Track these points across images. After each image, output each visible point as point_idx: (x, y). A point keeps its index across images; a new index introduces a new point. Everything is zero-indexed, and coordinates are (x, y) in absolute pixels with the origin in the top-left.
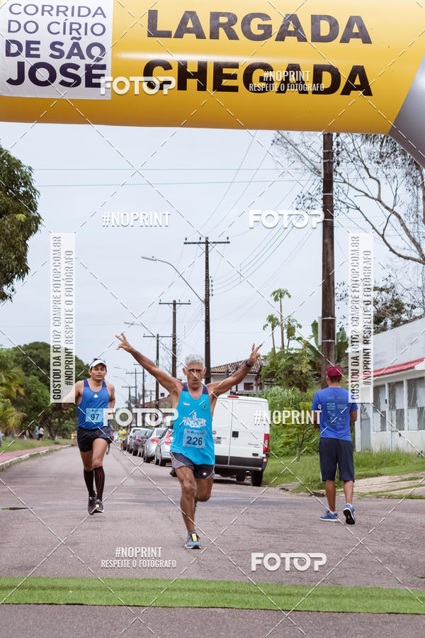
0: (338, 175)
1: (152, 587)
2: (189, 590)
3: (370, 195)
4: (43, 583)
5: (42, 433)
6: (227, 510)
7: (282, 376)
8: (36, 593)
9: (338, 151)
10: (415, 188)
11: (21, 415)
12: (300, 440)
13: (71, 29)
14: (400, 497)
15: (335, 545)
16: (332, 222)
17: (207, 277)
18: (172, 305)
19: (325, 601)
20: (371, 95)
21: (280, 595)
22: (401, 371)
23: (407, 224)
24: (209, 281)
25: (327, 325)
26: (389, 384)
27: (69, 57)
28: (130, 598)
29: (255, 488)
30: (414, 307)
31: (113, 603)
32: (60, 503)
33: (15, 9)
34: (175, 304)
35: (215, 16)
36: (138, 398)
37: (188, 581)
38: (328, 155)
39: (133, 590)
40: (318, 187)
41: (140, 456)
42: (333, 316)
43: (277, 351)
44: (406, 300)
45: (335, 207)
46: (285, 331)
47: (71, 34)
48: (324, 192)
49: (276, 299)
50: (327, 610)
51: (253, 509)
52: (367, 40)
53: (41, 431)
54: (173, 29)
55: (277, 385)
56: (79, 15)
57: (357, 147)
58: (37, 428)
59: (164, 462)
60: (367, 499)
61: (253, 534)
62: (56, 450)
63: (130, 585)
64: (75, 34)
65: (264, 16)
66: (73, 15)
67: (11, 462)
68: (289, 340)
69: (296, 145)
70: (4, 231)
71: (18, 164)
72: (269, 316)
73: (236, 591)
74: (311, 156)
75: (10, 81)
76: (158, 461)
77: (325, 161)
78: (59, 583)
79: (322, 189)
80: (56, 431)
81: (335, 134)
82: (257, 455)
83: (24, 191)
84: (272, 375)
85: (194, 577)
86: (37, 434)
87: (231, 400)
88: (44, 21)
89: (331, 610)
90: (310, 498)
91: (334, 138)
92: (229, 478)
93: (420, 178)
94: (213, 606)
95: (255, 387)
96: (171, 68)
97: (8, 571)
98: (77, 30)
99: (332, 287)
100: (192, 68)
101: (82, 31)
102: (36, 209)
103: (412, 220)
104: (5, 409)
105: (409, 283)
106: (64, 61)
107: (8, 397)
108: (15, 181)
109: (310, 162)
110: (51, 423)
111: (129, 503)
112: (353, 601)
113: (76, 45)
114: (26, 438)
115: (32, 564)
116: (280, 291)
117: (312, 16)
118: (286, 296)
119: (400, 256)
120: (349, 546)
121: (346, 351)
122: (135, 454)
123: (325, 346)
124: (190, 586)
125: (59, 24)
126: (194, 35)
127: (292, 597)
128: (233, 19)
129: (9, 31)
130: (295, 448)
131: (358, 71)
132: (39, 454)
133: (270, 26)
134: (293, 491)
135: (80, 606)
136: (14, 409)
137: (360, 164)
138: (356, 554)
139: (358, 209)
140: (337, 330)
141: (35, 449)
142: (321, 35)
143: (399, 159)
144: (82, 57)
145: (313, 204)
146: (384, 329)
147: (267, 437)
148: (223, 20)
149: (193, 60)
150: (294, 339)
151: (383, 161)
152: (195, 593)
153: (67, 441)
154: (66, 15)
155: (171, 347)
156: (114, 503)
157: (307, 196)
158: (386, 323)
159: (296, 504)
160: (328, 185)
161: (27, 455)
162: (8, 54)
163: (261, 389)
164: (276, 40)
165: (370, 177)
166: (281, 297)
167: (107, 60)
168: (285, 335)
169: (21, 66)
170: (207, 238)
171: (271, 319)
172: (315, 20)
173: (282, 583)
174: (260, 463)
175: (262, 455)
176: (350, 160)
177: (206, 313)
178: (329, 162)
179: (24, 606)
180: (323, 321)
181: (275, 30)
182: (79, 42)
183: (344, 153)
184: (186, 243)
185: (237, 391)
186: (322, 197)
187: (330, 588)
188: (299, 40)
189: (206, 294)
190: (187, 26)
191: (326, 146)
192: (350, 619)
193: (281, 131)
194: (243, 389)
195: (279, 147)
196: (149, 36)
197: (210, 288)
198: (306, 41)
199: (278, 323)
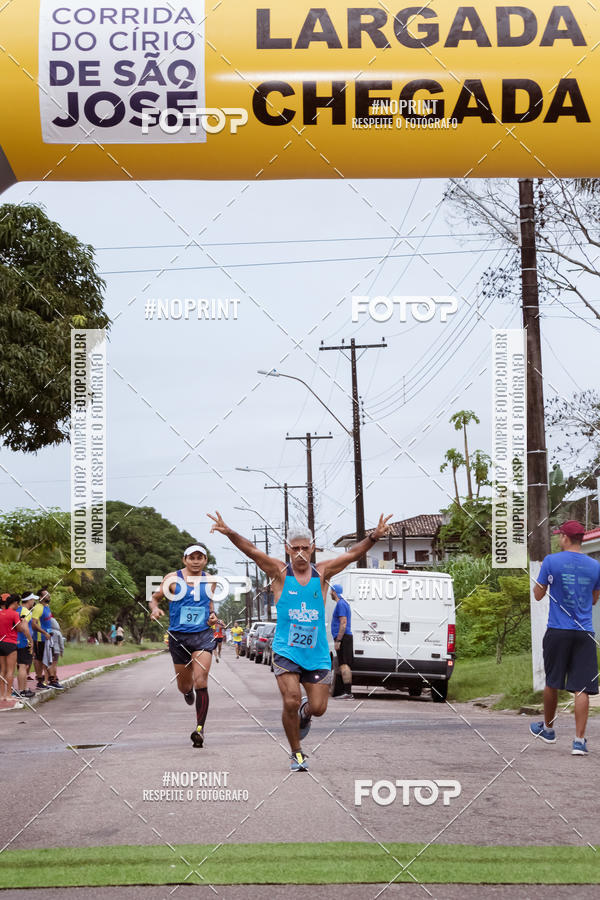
0: (543, 241)
1: (292, 855)
2: (347, 858)
3: (591, 268)
4: (132, 855)
5: (121, 635)
6: (397, 738)
7: (471, 539)
8: (122, 869)
9: (541, 205)
11: (89, 608)
12: (501, 632)
13: (145, 42)
15: (559, 784)
16: (537, 311)
17: (355, 397)
18: (305, 441)
19: (547, 867)
20: (589, 121)
21: (480, 861)
24: (358, 403)
25: (536, 462)
27: (142, 83)
28: (261, 871)
29: (438, 704)
31: (236, 881)
32: (151, 736)
33: (61, 16)
34: (309, 438)
35: (354, 14)
36: (259, 578)
37: (344, 844)
38: (527, 212)
39: (265, 860)
40: (514, 260)
41: (265, 663)
42: (545, 449)
43: (462, 502)
45: (540, 288)
46: (473, 472)
47: (144, 49)
48: (523, 266)
49: (458, 426)
50: (551, 882)
51: (435, 736)
52: (579, 41)
53: (120, 631)
54: (294, 35)
55: (464, 552)
56: (155, 22)
57: (569, 198)
58: (114, 627)
61: (438, 773)
62: (143, 659)
63: (257, 853)
64: (150, 48)
65: (428, 12)
66: (146, 22)
67: (78, 679)
68: (480, 485)
69: (479, 199)
70: (56, 340)
71: (72, 243)
72: (449, 452)
74: (502, 214)
75: (58, 122)
77: (523, 221)
78: (156, 854)
79: (520, 263)
80: (141, 631)
81: (536, 181)
82: (438, 656)
83: (82, 281)
84: (456, 538)
85: (355, 838)
86: (113, 636)
87: (396, 577)
88: (104, 31)
89: (557, 881)
90: (519, 717)
91: (534, 186)
92: (398, 692)
95: (431, 557)
96: (293, 93)
97: (81, 839)
98: (153, 43)
99: (540, 406)
100: (324, 92)
101: (160, 44)
102: (102, 307)
104: (66, 601)
106: (135, 88)
107: (69, 583)
108: (68, 266)
109: (501, 222)
110: (132, 619)
111: (253, 733)
112: (589, 866)
113: (152, 65)
114: (98, 643)
115: (115, 827)
116: (463, 413)
117: (498, 8)
118: (472, 422)
120: (580, 786)
121: (564, 500)
122: (259, 661)
123: (532, 492)
124: (349, 852)
125: (126, 34)
126: (324, 44)
127: (498, 864)
128: (381, 17)
129: (54, 49)
130: (494, 644)
131: (568, 86)
132: (118, 665)
133: (435, 27)
134: (493, 708)
135: (187, 887)
136: (79, 601)
137: (575, 223)
138: (590, 798)
139: (574, 290)
140: (550, 469)
141: (112, 659)
142: (512, 35)
144: (162, 83)
145: (506, 285)
147: (452, 629)
148: (367, 19)
149: (324, 80)
150: (486, 483)
152: (356, 862)
153: (158, 645)
154: (136, 22)
155: (305, 501)
156: (231, 733)
157: (499, 273)
159: (499, 727)
160: (529, 255)
161: (101, 668)
162: (54, 82)
163: (440, 559)
164: (446, 46)
165: (591, 242)
166: (465, 422)
167: (198, 85)
168: (473, 479)
169: (73, 98)
170: (353, 341)
171: (452, 455)
173: (483, 843)
174: (443, 668)
175: (445, 656)
176: (559, 217)
177: (356, 451)
178: (530, 222)
179: (106, 889)
180: (529, 456)
181: (444, 34)
182: (156, 59)
183: (551, 209)
184: (321, 349)
185: (405, 563)
186: (521, 274)
187: (555, 848)
188: (480, 45)
189: (354, 423)
190: (315, 31)
191: (524, 199)
192: (585, 894)
193: (455, 179)
194: (414, 560)
195: (453, 202)
196: (258, 47)
197: (360, 413)
198: (490, 45)
199: (462, 462)
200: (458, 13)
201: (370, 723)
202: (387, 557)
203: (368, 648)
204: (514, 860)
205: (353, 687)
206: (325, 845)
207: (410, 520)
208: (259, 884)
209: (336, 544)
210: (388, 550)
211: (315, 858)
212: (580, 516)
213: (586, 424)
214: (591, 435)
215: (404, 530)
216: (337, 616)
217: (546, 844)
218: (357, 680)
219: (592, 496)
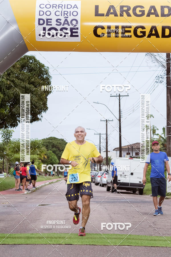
1: (99, 237)
2: (114, 238)
6: (129, 205)
16: (170, 87)
18: (106, 121)
21: (151, 240)
24: (120, 111)
25: (169, 129)
28: (91, 241)
29: (140, 195)
35: (122, 7)
37: (114, 234)
38: (168, 60)
40: (165, 73)
48: (167, 75)
51: (140, 205)
54: (105, 13)
59: (103, 185)
62: (60, 180)
65: (142, 7)
67: (42, 186)
69: (155, 56)
70: (38, 93)
71: (43, 66)
74: (161, 60)
76: (101, 184)
78: (62, 236)
80: (59, 172)
82: (141, 182)
83: (46, 77)
86: (52, 174)
87: (130, 160)
92: (130, 192)
95: (139, 154)
96: (104, 29)
102: (51, 84)
104: (39, 164)
107: (40, 159)
108: (42, 73)
118: (152, 117)
123: (168, 138)
126: (113, 15)
127: (156, 241)
128: (129, 8)
132: (53, 182)
133: (144, 11)
135: (71, 245)
136: (43, 164)
141: (51, 180)
142: (165, 14)
148: (125, 9)
149: (113, 25)
150: (155, 134)
152: (117, 239)
157: (160, 76)
160: (168, 72)
161: (48, 183)
164: (147, 16)
168: (152, 133)
170: (119, 94)
172: (162, 8)
174: (142, 185)
177: (120, 125)
178: (169, 63)
179: (48, 245)
180: (167, 127)
181: (146, 13)
184: (111, 96)
185: (132, 156)
188: (156, 16)
189: (119, 117)
190: (111, 12)
191: (168, 57)
194: (135, 155)
195: (148, 56)
196: (95, 16)
197: (121, 114)
198: (159, 16)
200: (150, 7)
201: (122, 200)
203: (122, 179)
206: (108, 234)
207: (134, 144)
209: (114, 150)
210: (128, 152)
215: (132, 147)
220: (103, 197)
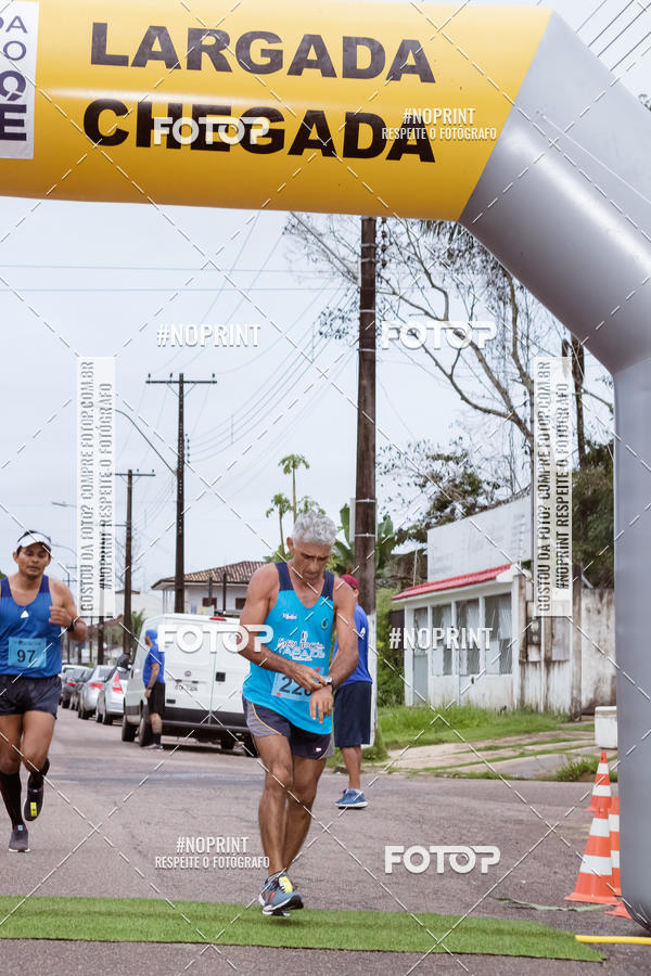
0: (384, 283)
1: (85, 910)
2: (143, 916)
3: (431, 312)
6: (206, 792)
9: (384, 245)
10: (501, 304)
14: (472, 776)
15: (370, 847)
16: (374, 353)
17: (181, 434)
18: (126, 478)
19: (351, 933)
20: (433, 161)
22: (475, 583)
23: (488, 359)
24: (183, 441)
25: (364, 512)
26: (458, 603)
28: (51, 926)
29: (250, 759)
30: (496, 486)
31: (24, 936)
34: (130, 475)
35: (195, 35)
37: (142, 901)
38: (369, 252)
39: (57, 914)
40: (353, 300)
41: (73, 709)
42: (373, 498)
44: (483, 476)
48: (361, 308)
49: (287, 470)
50: (354, 948)
52: (427, 77)
54: (131, 53)
57: (413, 239)
59: (110, 719)
60: (421, 778)
61: (244, 830)
63: (51, 906)
65: (271, 37)
69: (321, 235)
72: (276, 497)
73: (215, 918)
74: (343, 252)
76: (100, 716)
77: (364, 260)
79: (359, 304)
81: (379, 220)
85: (153, 895)
89: (360, 948)
90: (334, 776)
91: (377, 225)
92: (209, 745)
93: (508, 289)
94: (180, 939)
96: (127, 113)
99: (372, 453)
100: (160, 114)
103: (496, 353)
105: (490, 449)
109: (342, 260)
112: (394, 934)
116: (292, 457)
117: (345, 38)
118: (301, 466)
119: (476, 407)
121: (393, 552)
122: (66, 706)
123: (359, 543)
124: (146, 909)
126: (162, 63)
128: (223, 40)
133: (280, 53)
137: (418, 266)
140: (379, 519)
142: (358, 67)
143: (478, 260)
145: (344, 326)
146: (451, 519)
148: (209, 41)
149: (159, 101)
151: (454, 263)
152: (152, 919)
155: (123, 541)
157: (336, 313)
158: (453, 511)
160: (368, 297)
164: (289, 73)
165: (433, 286)
166: (294, 466)
170: (181, 376)
171: (279, 500)
172: (350, 44)
176: (401, 259)
177: (179, 490)
178: (371, 262)
180: (358, 505)
181: (288, 61)
183: (393, 249)
184: (148, 382)
185: (224, 609)
186: (359, 316)
187: (360, 912)
188: (324, 75)
189: (179, 462)
190: (153, 49)
191: (367, 238)
192: (389, 962)
193: (296, 213)
194: (234, 608)
195: (294, 237)
196: (93, 63)
197: (186, 452)
198: (335, 76)
199: (289, 507)
200: (303, 40)
201: (178, 775)
202: (206, 603)
203: (180, 697)
204: (317, 924)
205: (163, 737)
206: (121, 901)
207: (232, 566)
208: (48, 939)
209: (153, 587)
210: (207, 596)
211: (110, 914)
212: (409, 569)
213: (419, 476)
214: (424, 486)
215: (225, 576)
216: (149, 662)
217: (351, 908)
218: (168, 730)
219: (422, 550)
220: (107, 762)
